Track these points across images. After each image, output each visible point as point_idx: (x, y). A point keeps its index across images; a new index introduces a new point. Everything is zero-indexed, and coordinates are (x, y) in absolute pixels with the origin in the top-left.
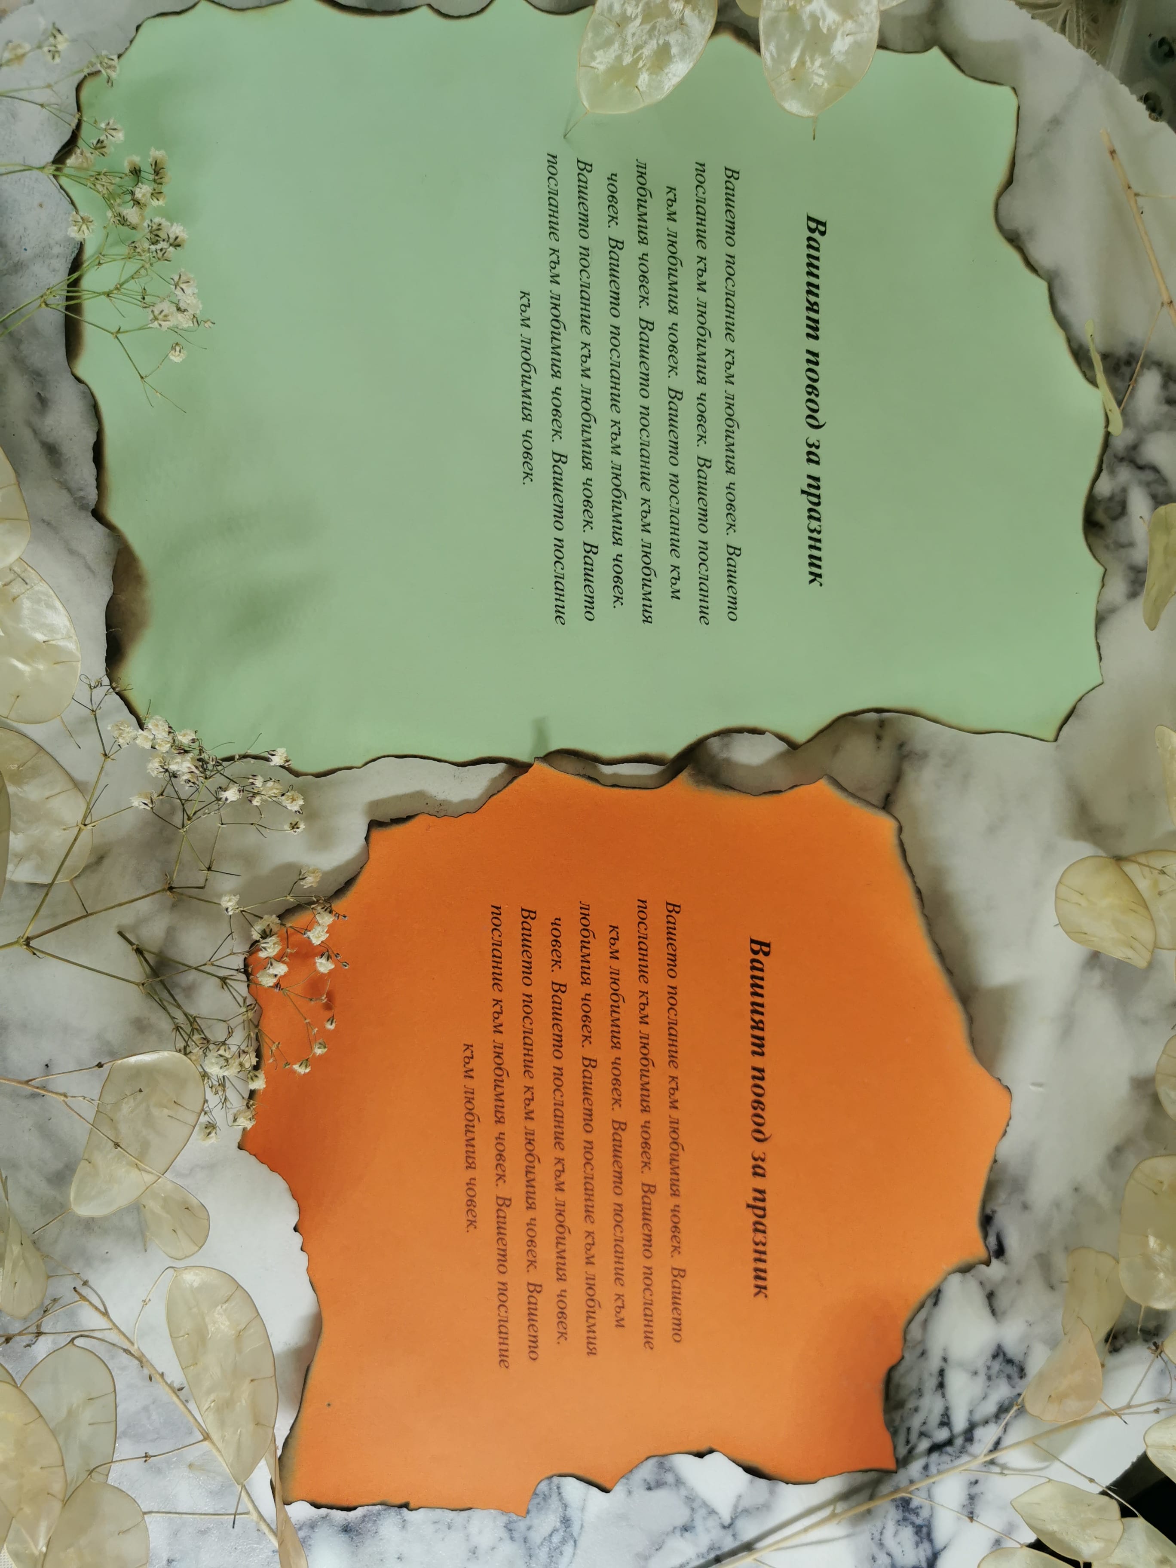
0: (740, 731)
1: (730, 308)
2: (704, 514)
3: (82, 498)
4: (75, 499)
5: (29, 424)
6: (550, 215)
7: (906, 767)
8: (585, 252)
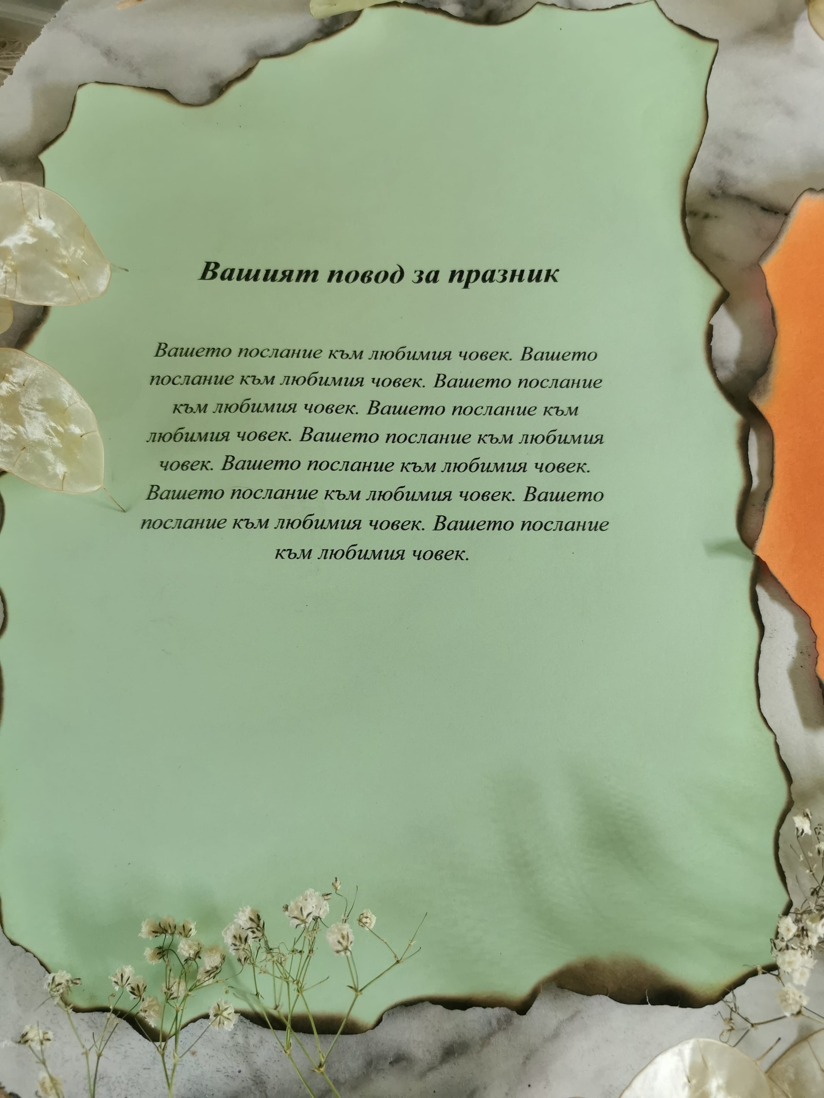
0: (709, 350)
1: (290, 353)
2: (491, 382)
3: (499, 1020)
4: (499, 1029)
5: (423, 1075)
6: (201, 527)
7: (733, 191)
8: (238, 494)
